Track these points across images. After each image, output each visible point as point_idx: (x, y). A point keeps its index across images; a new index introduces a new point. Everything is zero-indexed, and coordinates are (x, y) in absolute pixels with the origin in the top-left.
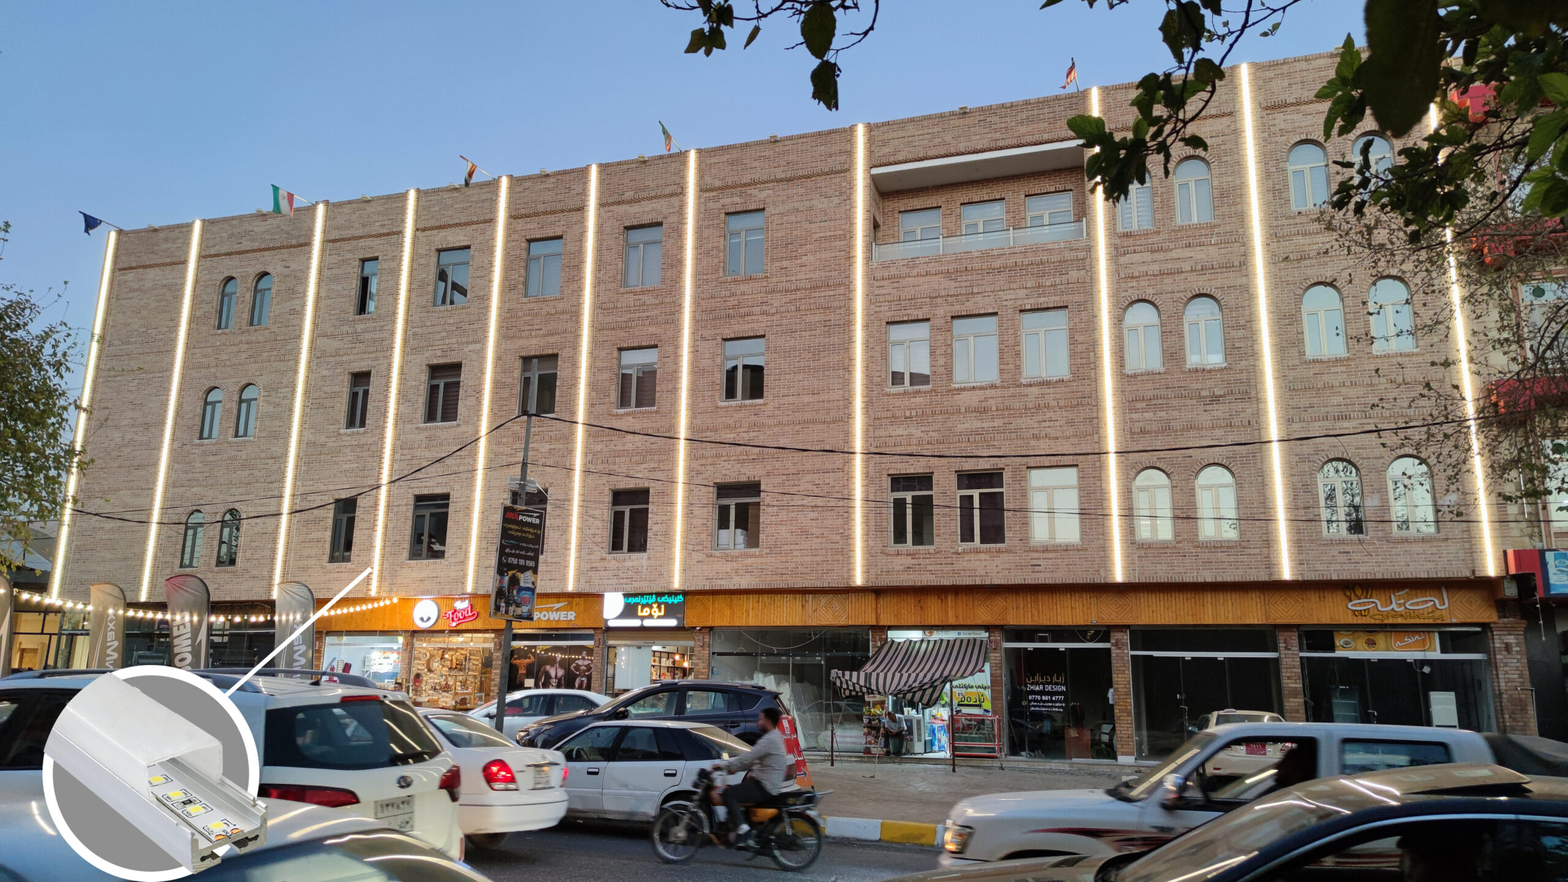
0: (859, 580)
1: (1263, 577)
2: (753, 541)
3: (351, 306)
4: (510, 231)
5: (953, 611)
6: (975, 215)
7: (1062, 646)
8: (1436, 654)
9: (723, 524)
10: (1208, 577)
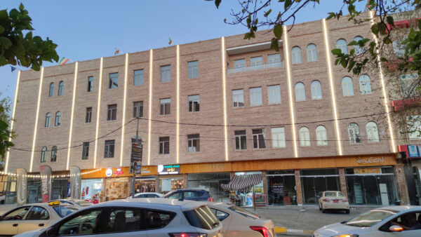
0: (227, 159)
1: (335, 155)
2: (198, 150)
3: (86, 89)
4: (129, 68)
5: (252, 166)
6: (254, 61)
7: (282, 175)
8: (381, 174)
9: (190, 145)
10: (320, 155)
